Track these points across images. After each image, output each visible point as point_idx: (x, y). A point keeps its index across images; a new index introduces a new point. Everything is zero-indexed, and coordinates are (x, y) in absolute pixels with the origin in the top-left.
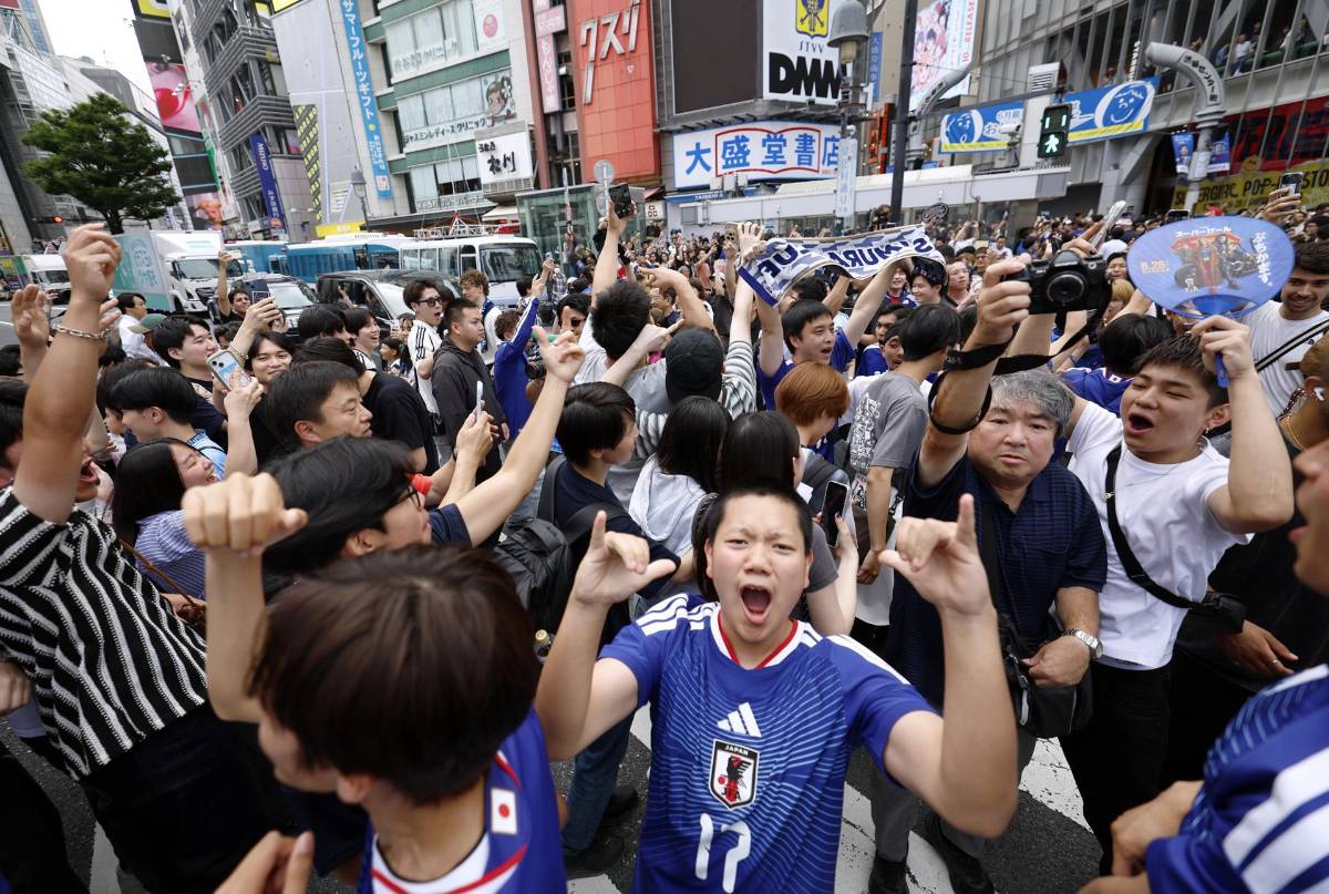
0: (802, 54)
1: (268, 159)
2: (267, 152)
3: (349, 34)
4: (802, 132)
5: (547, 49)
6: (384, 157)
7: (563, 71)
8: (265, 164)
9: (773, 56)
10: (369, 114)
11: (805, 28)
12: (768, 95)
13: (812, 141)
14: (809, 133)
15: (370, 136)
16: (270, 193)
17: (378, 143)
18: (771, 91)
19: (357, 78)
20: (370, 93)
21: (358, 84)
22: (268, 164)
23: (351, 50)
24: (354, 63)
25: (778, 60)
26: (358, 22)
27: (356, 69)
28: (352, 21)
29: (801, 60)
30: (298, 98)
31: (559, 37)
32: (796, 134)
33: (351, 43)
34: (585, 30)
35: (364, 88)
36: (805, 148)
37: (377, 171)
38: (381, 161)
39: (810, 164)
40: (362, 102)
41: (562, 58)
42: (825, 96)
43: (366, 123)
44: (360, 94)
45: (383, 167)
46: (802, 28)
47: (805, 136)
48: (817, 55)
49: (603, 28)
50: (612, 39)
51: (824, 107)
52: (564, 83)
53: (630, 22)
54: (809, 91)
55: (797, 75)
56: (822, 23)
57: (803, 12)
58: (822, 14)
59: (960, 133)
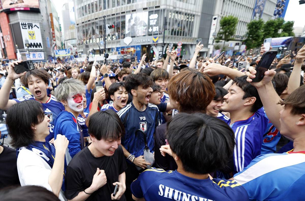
0: (31, 42)
5: (1, 39)
11: (31, 38)
14: (34, 53)
29: (31, 43)
31: (2, 37)
32: (32, 53)
34: (4, 37)
39: (35, 58)
41: (3, 40)
42: (37, 47)
48: (34, 42)
49: (6, 37)
50: (8, 39)
51: (37, 50)
52: (4, 44)
53: (9, 36)
54: (33, 47)
55: (31, 45)
56: (34, 38)
57: (30, 36)
58: (34, 36)
59: (57, 53)
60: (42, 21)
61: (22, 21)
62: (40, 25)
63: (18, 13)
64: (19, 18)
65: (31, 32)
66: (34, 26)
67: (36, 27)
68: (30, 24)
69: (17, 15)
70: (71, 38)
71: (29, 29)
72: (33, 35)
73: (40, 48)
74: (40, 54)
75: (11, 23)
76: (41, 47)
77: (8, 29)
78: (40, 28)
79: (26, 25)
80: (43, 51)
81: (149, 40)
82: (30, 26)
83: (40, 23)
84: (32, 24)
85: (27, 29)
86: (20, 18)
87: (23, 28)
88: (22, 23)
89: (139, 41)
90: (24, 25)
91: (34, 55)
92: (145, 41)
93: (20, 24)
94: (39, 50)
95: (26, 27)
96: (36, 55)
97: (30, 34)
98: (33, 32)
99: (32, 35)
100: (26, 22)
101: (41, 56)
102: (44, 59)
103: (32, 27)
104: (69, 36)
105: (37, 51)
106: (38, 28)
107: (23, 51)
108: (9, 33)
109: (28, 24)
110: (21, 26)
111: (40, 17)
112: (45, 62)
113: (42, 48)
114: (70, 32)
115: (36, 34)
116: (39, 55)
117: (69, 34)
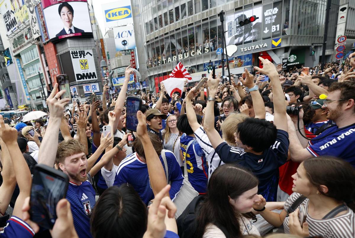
0: (83, 73)
1: (9, 93)
2: (8, 92)
3: (19, 70)
4: (86, 86)
5: (47, 73)
6: (28, 92)
7: (50, 77)
8: (8, 94)
9: (77, 75)
10: (24, 84)
11: (83, 68)
12: (77, 81)
13: (89, 87)
14: (87, 85)
15: (25, 88)
16: (9, 100)
17: (26, 89)
18: (78, 80)
19: (22, 78)
20: (24, 80)
21: (22, 79)
22: (9, 94)
23: (20, 72)
24: (21, 75)
25: (78, 75)
26: (21, 67)
27: (21, 76)
28: (20, 67)
29: (84, 74)
30: (12, 81)
31: (48, 72)
32: (85, 86)
33: (20, 71)
34: (51, 71)
35: (23, 79)
36: (87, 88)
37: (27, 95)
38: (27, 93)
39: (89, 90)
40: (23, 82)
41: (49, 75)
42: (91, 78)
43: (24, 86)
44: (22, 80)
45: (28, 94)
46: (82, 69)
47: (87, 86)
48: (87, 72)
49: (53, 70)
50: (55, 72)
51: (91, 81)
52: (50, 79)
53: (57, 70)
54: (86, 79)
55: (83, 76)
56: (87, 67)
57: (82, 66)
58: (87, 66)
59: (115, 83)
60: (95, 47)
61: (73, 50)
62: (93, 52)
63: (68, 41)
64: (69, 46)
65: (83, 61)
66: (87, 54)
67: (88, 54)
68: (82, 51)
69: (67, 43)
70: (118, 67)
71: (81, 57)
72: (86, 63)
73: (94, 79)
74: (94, 85)
75: (59, 54)
76: (96, 77)
77: (55, 61)
78: (93, 55)
79: (77, 53)
80: (98, 82)
81: (266, 45)
82: (82, 54)
83: (93, 49)
84: (84, 51)
85: (78, 58)
86: (71, 46)
87: (74, 58)
88: (72, 52)
89: (249, 49)
90: (75, 53)
91: (87, 87)
92: (260, 46)
93: (71, 52)
94: (92, 82)
95: (77, 55)
96: (90, 87)
97: (82, 64)
98: (85, 61)
99: (84, 64)
100: (77, 50)
101: (96, 88)
102: (99, 91)
103: (84, 55)
104: (116, 64)
105: (90, 83)
106: (91, 55)
107: (75, 84)
108: (56, 65)
109: (79, 51)
110: (71, 55)
111: (93, 42)
112: (100, 94)
113: (97, 79)
114: (117, 60)
115: (89, 63)
116: (93, 87)
117: (115, 62)
